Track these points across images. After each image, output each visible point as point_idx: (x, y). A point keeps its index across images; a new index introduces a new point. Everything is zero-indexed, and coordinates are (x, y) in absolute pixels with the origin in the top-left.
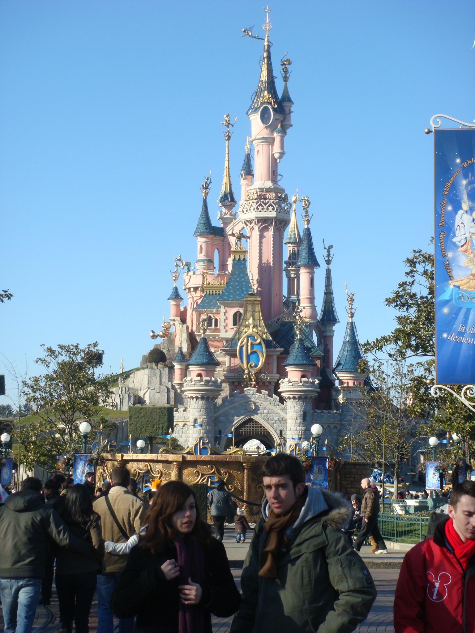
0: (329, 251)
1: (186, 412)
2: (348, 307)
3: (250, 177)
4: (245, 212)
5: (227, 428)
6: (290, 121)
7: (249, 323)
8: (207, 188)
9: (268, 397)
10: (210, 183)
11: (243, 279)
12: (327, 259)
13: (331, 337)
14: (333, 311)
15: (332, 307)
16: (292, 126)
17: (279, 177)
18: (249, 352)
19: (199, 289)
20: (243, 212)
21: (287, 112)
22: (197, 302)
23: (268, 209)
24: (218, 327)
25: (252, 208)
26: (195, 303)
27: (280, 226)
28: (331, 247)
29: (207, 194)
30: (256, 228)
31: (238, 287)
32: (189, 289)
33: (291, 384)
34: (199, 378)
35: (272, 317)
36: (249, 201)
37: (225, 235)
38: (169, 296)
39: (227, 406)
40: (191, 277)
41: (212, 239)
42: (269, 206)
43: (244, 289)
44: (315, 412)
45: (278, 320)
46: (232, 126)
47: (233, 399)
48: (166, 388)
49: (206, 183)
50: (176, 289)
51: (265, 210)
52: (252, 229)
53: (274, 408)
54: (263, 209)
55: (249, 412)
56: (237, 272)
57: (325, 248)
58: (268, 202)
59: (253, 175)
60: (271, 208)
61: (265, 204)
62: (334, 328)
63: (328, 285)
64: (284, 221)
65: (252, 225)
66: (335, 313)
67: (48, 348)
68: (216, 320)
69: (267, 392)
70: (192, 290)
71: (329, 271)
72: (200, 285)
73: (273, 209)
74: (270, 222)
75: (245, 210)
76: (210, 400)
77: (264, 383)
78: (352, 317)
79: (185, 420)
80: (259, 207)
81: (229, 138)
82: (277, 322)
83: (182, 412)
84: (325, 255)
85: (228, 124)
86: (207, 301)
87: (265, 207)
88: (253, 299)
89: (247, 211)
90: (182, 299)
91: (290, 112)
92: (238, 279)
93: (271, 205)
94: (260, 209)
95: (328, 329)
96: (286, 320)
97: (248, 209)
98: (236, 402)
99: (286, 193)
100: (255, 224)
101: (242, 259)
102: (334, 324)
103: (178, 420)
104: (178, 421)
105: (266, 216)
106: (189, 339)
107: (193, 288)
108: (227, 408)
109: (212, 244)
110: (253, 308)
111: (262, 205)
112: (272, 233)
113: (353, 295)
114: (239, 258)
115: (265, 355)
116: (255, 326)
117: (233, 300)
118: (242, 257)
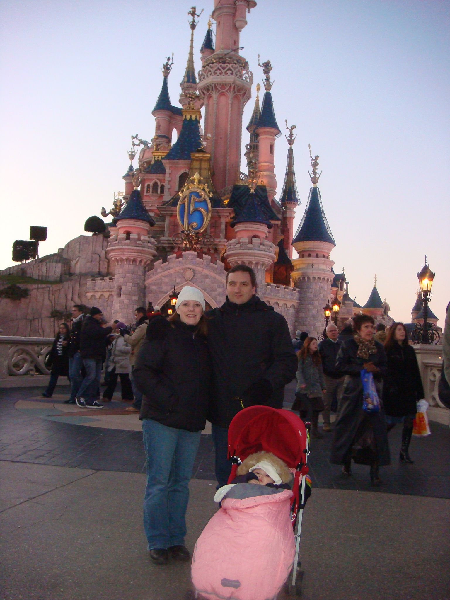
0: (291, 131)
1: (112, 280)
2: (311, 172)
3: (210, 50)
5: (158, 300)
7: (194, 178)
9: (211, 263)
10: (172, 64)
11: (193, 140)
12: (289, 138)
13: (292, 219)
14: (294, 192)
15: (293, 187)
18: (192, 209)
23: (226, 73)
24: (163, 193)
25: (209, 74)
27: (239, 93)
28: (293, 127)
29: (167, 75)
33: (239, 245)
39: (159, 273)
41: (170, 117)
43: (194, 149)
46: (198, 16)
47: (168, 265)
48: (98, 256)
49: (167, 64)
50: (131, 166)
51: (223, 74)
52: (209, 97)
53: (218, 277)
54: (221, 74)
55: (186, 281)
57: (287, 128)
59: (213, 50)
60: (229, 72)
62: (295, 210)
63: (290, 165)
65: (209, 92)
68: (162, 186)
69: (210, 257)
71: (291, 151)
73: (232, 74)
74: (229, 87)
76: (137, 264)
78: (315, 182)
79: (111, 290)
80: (216, 71)
83: (108, 280)
84: (288, 135)
85: (193, 14)
86: (154, 167)
87: (224, 72)
88: (201, 155)
89: (204, 78)
93: (229, 69)
94: (218, 74)
95: (288, 209)
96: (241, 184)
97: (206, 75)
98: (171, 268)
99: (246, 61)
100: (212, 90)
101: (193, 119)
102: (295, 206)
103: (104, 290)
104: (103, 292)
105: (225, 80)
108: (160, 275)
109: (169, 122)
110: (200, 165)
111: (220, 70)
112: (230, 101)
113: (317, 157)
114: (191, 118)
115: (210, 215)
116: (200, 182)
117: (180, 159)
118: (194, 117)
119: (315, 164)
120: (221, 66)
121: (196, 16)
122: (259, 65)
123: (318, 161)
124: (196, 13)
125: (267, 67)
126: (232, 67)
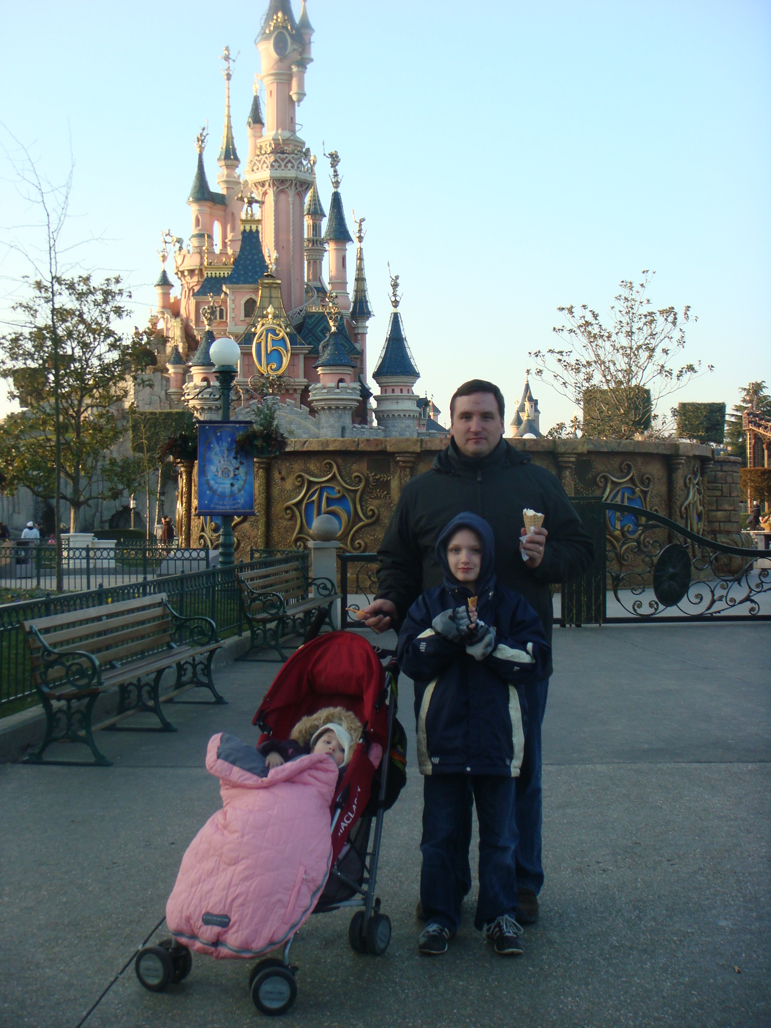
0: (360, 225)
3: (258, 126)
4: (255, 170)
6: (309, 53)
7: (267, 312)
8: (203, 141)
9: (295, 408)
10: (207, 135)
12: (359, 234)
13: (364, 334)
15: (365, 296)
16: (312, 60)
17: (297, 127)
18: (269, 349)
19: (197, 272)
20: (253, 170)
21: (307, 42)
22: (193, 290)
23: (286, 166)
24: (224, 320)
25: (265, 165)
26: (191, 292)
27: (301, 189)
28: (362, 220)
29: (202, 149)
30: (271, 192)
31: (250, 267)
32: (182, 272)
33: (325, 391)
34: (205, 383)
35: (293, 305)
36: (261, 157)
37: (227, 203)
38: (156, 283)
40: (184, 256)
41: (210, 208)
42: (287, 163)
43: (258, 269)
44: (354, 427)
45: (301, 311)
46: (234, 61)
48: (158, 398)
49: (201, 135)
50: (164, 272)
51: (283, 167)
52: (265, 194)
53: (303, 422)
54: (280, 167)
56: (248, 248)
57: (357, 221)
58: (287, 157)
59: (263, 124)
60: (289, 165)
61: (283, 160)
62: (368, 323)
63: (360, 269)
64: (305, 183)
65: (264, 189)
66: (369, 304)
67: (36, 282)
68: (221, 311)
69: (292, 401)
70: (186, 273)
71: (360, 251)
72: (198, 267)
73: (292, 167)
75: (255, 168)
77: (287, 390)
78: (395, 306)
80: (274, 164)
81: (229, 77)
82: (299, 313)
84: (358, 229)
85: (227, 58)
86: (209, 286)
87: (283, 164)
88: (271, 281)
89: (258, 169)
90: (173, 286)
91: (310, 43)
92: (250, 257)
93: (289, 161)
94: (276, 167)
95: (360, 325)
96: (314, 311)
99: (307, 147)
100: (269, 186)
101: (254, 231)
102: (368, 318)
105: (284, 175)
106: (184, 336)
107: (188, 270)
109: (210, 215)
110: (270, 294)
111: (278, 162)
112: (291, 199)
113: (397, 278)
114: (251, 230)
115: (289, 355)
116: (275, 317)
117: (244, 283)
118: (254, 228)
119: (395, 286)
120: (279, 157)
121: (231, 61)
122: (324, 155)
123: (398, 281)
124: (230, 56)
125: (334, 159)
126: (293, 158)
